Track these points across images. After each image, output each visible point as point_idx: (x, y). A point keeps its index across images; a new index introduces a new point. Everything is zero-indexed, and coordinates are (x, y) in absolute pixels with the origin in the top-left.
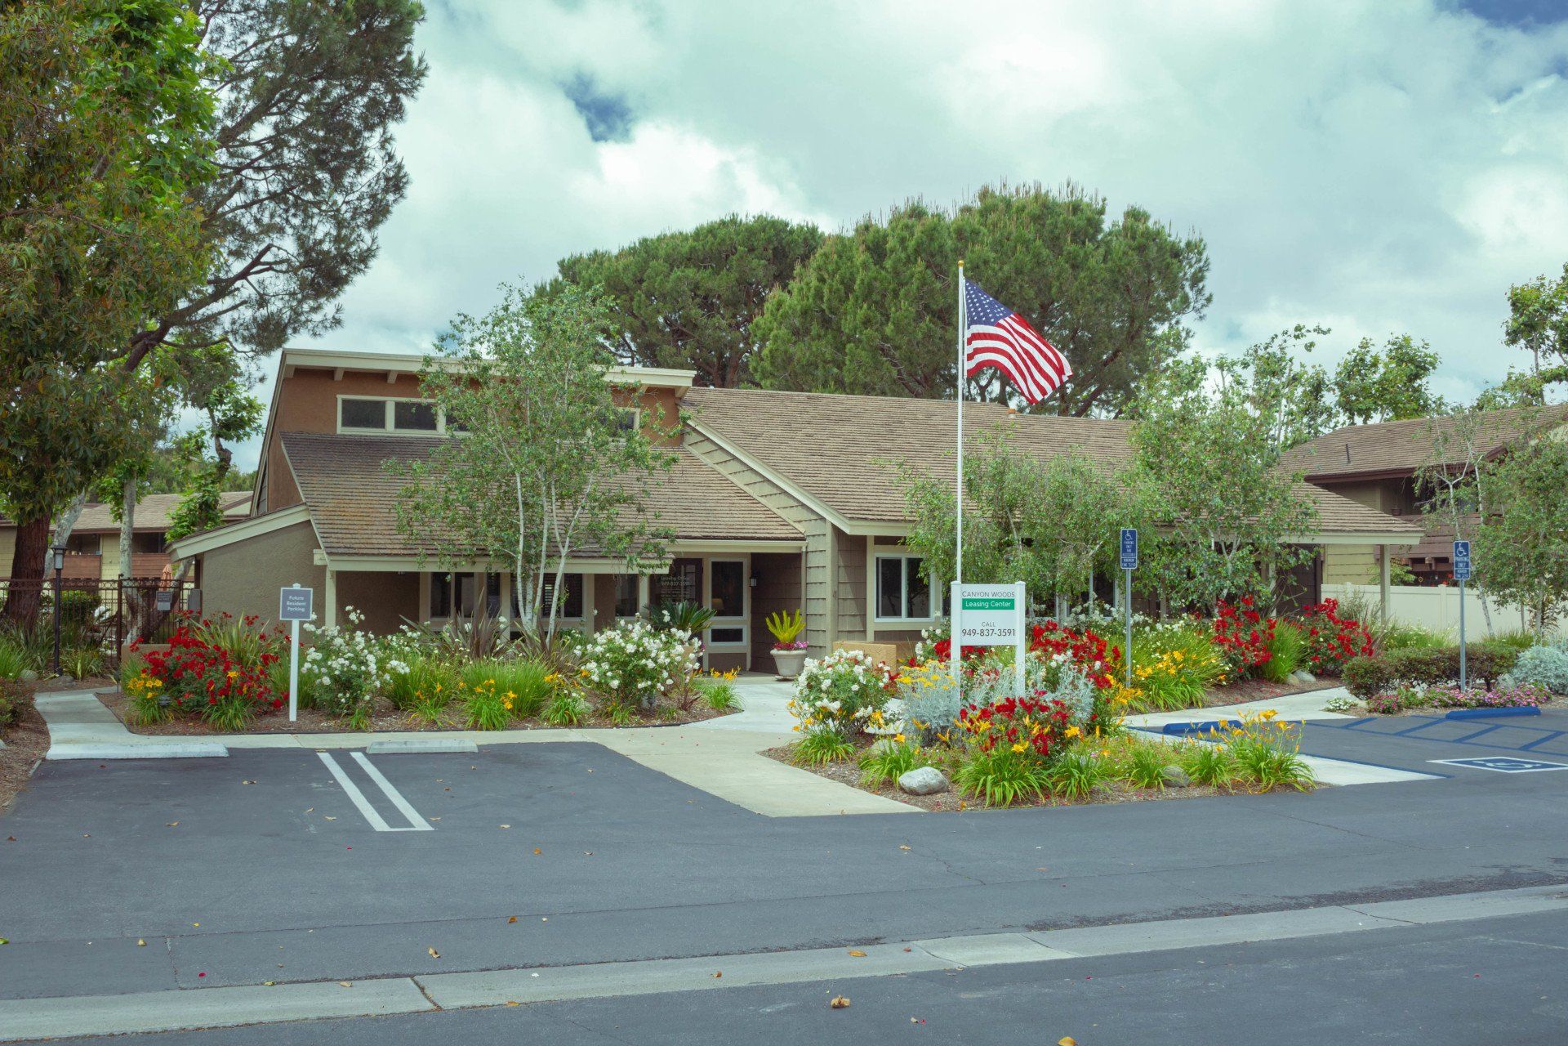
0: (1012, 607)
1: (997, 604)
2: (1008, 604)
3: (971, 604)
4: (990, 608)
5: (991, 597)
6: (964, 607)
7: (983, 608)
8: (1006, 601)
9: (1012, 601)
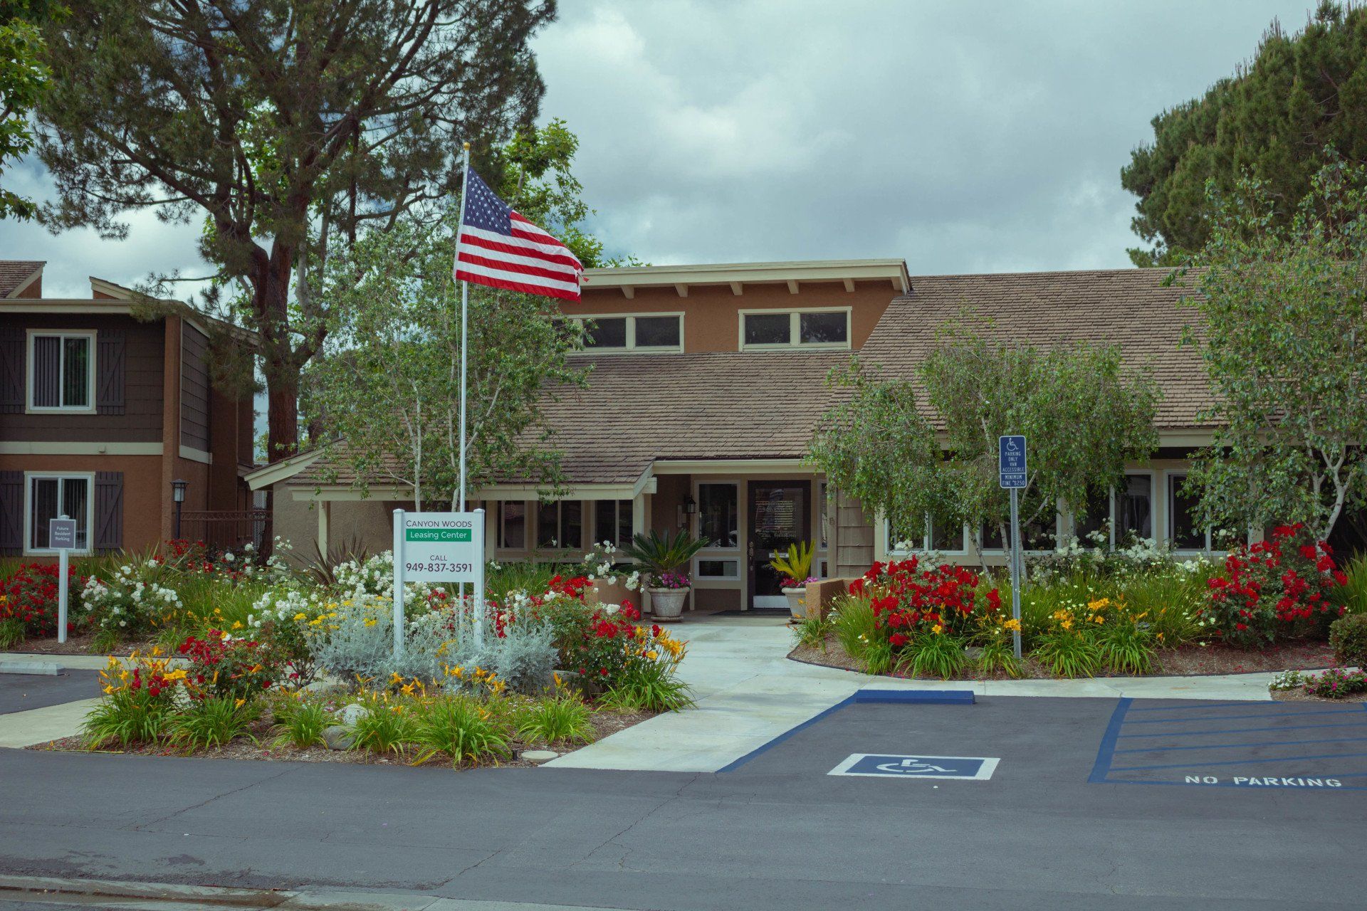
0: (468, 539)
1: (449, 535)
2: (462, 535)
3: (416, 535)
4: (440, 539)
5: (441, 527)
6: (409, 539)
7: (432, 539)
8: (460, 531)
9: (468, 532)
